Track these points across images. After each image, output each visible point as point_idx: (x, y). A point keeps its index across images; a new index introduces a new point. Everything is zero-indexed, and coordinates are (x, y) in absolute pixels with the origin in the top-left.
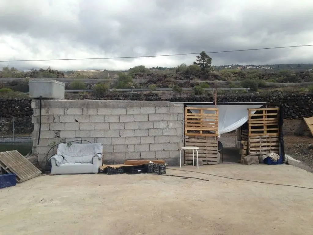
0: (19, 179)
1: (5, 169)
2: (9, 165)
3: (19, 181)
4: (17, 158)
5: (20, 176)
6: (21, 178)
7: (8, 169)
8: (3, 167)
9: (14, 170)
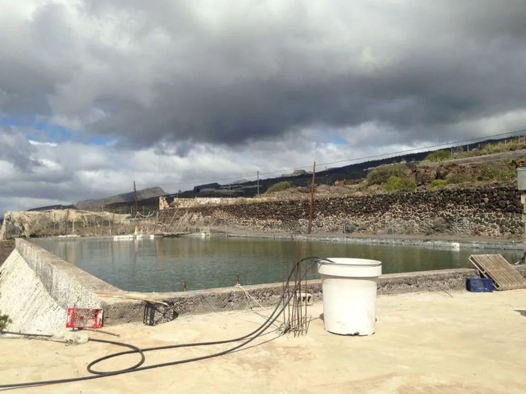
0: (498, 286)
1: (483, 273)
2: (487, 270)
3: (497, 289)
4: (498, 263)
5: (500, 284)
6: (500, 286)
7: (486, 273)
8: (481, 271)
9: (493, 276)
